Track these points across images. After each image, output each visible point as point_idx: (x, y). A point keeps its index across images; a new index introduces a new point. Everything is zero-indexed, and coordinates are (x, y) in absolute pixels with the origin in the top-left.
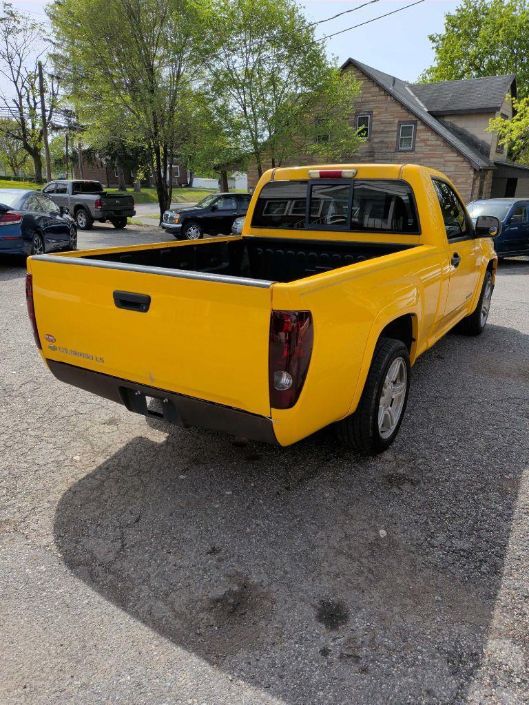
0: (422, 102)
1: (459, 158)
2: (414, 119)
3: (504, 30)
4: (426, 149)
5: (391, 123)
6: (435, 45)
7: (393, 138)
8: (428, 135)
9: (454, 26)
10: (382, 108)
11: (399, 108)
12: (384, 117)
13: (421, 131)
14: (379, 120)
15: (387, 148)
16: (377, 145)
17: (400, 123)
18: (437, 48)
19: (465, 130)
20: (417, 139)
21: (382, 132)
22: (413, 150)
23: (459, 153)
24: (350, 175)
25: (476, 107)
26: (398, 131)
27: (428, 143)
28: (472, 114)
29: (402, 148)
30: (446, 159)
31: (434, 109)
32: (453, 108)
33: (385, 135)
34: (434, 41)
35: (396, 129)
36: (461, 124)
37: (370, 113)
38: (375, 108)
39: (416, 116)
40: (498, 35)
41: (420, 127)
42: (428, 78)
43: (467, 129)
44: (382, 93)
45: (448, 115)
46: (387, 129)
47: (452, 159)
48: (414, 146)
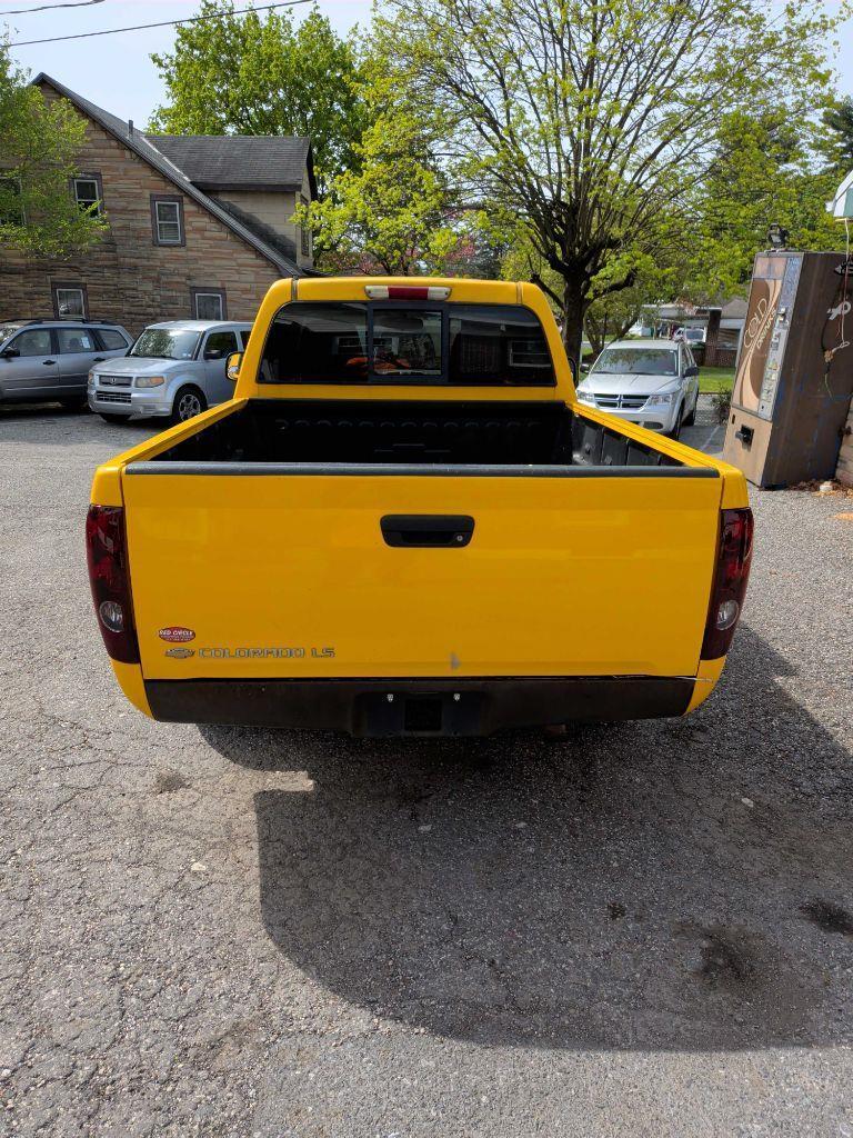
0: (178, 166)
1: (259, 262)
2: (177, 193)
3: (277, 66)
4: (205, 245)
5: (138, 197)
6: (163, 71)
7: (144, 222)
8: (204, 221)
9: (192, 46)
10: (117, 169)
11: (148, 173)
12: (123, 185)
13: (192, 214)
14: (115, 190)
15: (138, 238)
16: (118, 233)
17: (153, 199)
18: (168, 76)
19: (254, 217)
20: (186, 228)
21: (124, 210)
22: (183, 245)
23: (259, 254)
24: (443, 296)
25: (267, 182)
26: (153, 212)
27: (207, 234)
28: (261, 192)
29: (164, 241)
30: (239, 261)
31: (199, 178)
32: (229, 179)
33: (130, 217)
34: (160, 65)
35: (148, 207)
36: (246, 206)
37: (97, 175)
38: (105, 168)
39: (179, 188)
40: (269, 72)
41: (189, 208)
42: (163, 126)
43: (256, 215)
44: (114, 143)
45: (224, 191)
46: (132, 207)
47: (250, 262)
48: (184, 239)
